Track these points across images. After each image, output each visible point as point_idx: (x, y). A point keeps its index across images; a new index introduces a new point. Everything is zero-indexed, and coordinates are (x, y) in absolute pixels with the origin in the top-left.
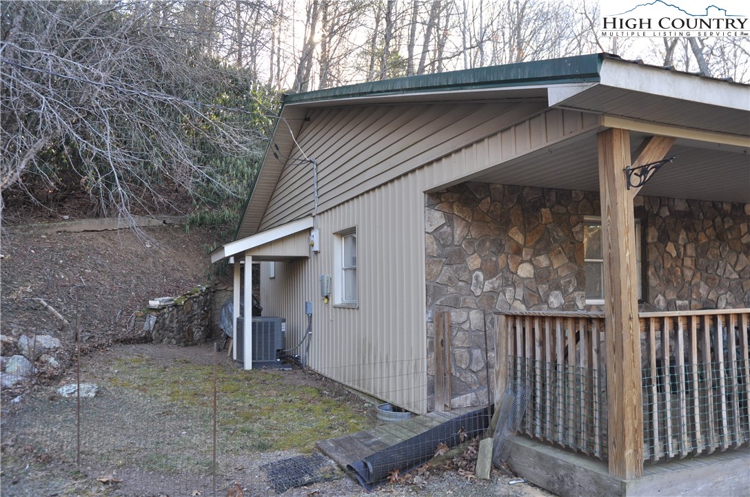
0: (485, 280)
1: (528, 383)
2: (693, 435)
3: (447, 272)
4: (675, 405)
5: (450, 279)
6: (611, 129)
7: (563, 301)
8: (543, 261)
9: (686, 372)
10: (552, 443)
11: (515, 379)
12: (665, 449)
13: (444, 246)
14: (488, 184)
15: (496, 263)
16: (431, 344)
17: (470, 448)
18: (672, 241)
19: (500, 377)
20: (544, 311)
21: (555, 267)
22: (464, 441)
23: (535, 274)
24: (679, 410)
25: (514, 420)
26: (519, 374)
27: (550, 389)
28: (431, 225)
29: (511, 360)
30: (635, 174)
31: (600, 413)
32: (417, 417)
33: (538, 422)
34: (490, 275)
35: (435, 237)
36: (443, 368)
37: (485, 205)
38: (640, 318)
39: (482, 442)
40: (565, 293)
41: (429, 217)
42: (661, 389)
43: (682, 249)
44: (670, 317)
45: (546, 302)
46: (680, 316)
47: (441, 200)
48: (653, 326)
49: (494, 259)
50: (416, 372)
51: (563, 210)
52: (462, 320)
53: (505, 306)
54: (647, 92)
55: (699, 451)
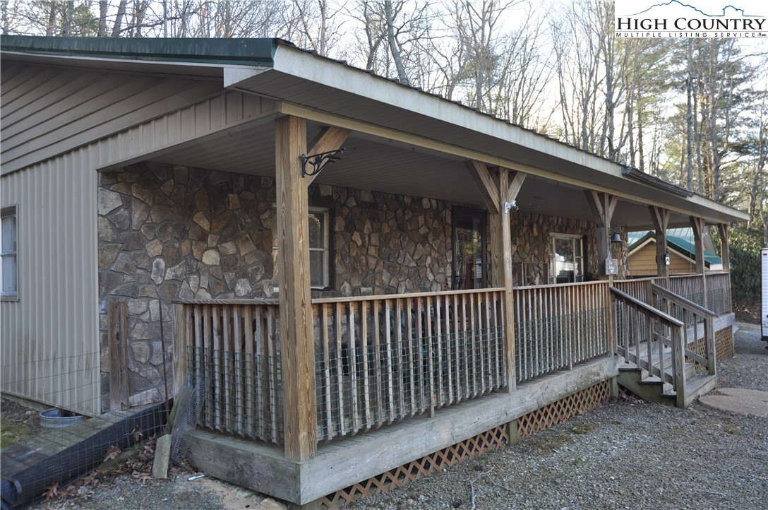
0: (166, 267)
1: (207, 374)
2: (363, 413)
3: (123, 258)
4: (347, 386)
5: (127, 266)
6: (288, 116)
7: (250, 289)
8: (230, 248)
9: (356, 354)
10: (232, 433)
11: (194, 370)
12: (338, 428)
13: (120, 230)
14: (172, 166)
15: (179, 250)
16: (105, 338)
17: (146, 447)
18: (357, 231)
19: (178, 369)
20: (231, 299)
21: (243, 254)
22: (139, 441)
23: (221, 261)
24: (351, 391)
25: (194, 413)
26: (198, 365)
27: (229, 379)
28: (105, 207)
29: (189, 351)
30: (310, 162)
31: (277, 399)
32: (91, 420)
33: (218, 413)
34: (171, 262)
35: (109, 220)
36: (119, 364)
37: (167, 187)
38: (313, 304)
39: (159, 440)
40: (252, 281)
41: (102, 199)
42: (334, 371)
43: (367, 238)
44: (342, 303)
45: (233, 290)
46: (352, 302)
47: (117, 180)
48: (326, 312)
49: (177, 245)
50: (88, 369)
51: (251, 196)
52: (141, 310)
53: (189, 295)
54: (321, 82)
55: (369, 427)
